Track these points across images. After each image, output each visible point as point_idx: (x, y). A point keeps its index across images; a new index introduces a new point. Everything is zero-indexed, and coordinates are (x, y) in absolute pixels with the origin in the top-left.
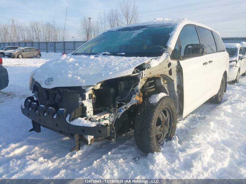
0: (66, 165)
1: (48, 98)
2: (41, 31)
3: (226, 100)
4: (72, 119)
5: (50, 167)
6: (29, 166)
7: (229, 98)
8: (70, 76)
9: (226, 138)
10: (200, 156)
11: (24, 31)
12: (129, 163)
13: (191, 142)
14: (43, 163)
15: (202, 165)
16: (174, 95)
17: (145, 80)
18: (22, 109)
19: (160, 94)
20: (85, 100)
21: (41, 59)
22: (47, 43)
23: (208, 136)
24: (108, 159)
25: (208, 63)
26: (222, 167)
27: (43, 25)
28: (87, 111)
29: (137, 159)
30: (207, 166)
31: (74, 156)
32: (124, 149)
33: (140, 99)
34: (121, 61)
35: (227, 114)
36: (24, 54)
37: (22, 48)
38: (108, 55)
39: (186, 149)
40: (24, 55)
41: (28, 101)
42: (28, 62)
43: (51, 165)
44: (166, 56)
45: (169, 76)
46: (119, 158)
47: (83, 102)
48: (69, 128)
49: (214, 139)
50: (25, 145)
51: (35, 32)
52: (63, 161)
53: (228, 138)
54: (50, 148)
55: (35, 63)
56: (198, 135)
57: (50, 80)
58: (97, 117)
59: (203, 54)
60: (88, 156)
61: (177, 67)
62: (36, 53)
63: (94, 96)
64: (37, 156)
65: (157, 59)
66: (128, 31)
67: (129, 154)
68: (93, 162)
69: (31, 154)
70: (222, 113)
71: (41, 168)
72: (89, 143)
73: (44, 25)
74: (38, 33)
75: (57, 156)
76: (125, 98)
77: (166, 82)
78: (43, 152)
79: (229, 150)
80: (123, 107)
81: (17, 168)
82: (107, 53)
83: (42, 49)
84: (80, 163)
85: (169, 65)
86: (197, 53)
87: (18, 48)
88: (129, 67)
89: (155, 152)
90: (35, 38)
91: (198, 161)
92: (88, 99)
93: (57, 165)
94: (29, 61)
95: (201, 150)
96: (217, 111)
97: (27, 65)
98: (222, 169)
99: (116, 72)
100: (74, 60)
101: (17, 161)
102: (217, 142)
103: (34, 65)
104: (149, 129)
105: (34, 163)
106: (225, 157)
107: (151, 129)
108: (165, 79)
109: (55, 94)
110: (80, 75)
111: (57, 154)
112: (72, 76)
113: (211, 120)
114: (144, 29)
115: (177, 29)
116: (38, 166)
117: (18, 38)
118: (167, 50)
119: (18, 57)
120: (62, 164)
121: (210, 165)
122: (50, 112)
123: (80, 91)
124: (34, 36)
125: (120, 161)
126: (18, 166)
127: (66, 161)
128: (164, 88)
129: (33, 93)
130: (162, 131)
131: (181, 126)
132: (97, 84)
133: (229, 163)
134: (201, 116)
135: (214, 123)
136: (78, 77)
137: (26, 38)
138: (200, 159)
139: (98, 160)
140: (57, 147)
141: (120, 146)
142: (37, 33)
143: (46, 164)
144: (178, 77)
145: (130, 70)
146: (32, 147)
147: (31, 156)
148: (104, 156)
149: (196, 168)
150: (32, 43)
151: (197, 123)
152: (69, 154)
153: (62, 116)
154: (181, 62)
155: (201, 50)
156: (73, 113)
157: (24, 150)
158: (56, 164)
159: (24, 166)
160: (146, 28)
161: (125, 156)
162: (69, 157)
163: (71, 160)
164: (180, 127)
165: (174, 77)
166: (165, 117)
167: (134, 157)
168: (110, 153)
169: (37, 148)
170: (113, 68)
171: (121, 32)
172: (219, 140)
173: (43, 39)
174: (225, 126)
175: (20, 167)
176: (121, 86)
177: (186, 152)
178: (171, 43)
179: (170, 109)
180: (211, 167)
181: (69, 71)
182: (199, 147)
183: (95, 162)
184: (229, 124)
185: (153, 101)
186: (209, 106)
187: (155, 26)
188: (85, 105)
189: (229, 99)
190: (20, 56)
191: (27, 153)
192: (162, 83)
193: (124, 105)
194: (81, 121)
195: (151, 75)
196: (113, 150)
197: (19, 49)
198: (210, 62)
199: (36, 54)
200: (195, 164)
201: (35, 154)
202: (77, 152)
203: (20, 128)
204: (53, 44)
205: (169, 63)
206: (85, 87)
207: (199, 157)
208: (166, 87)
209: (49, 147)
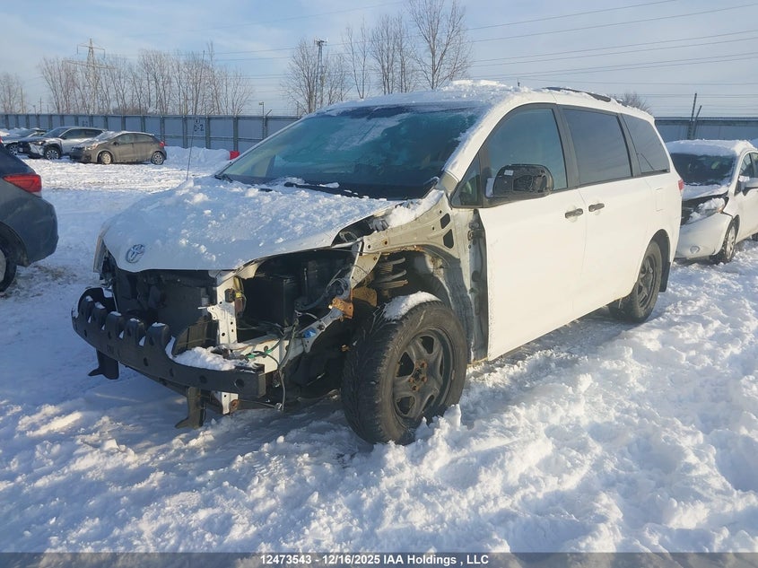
0: (168, 461)
1: (134, 295)
2: (174, 80)
3: (659, 315)
4: (180, 351)
5: (129, 464)
6: (79, 460)
7: (670, 308)
8: (183, 242)
9: (606, 420)
10: (502, 457)
11: (122, 80)
12: (320, 464)
13: (496, 422)
14: (112, 454)
15: (503, 481)
16: (464, 297)
17: (375, 259)
18: (74, 318)
19: (411, 296)
20: (216, 303)
21: (164, 169)
22: (185, 119)
23: (554, 410)
24: (272, 454)
25: (586, 210)
26: (556, 488)
27: (178, 62)
28: (221, 331)
29: (347, 457)
30: (517, 483)
31: (193, 443)
32: (322, 431)
33: (345, 308)
34: (315, 208)
35: (642, 355)
36: (116, 150)
37: (112, 134)
38: (297, 186)
39: (472, 438)
40: (117, 154)
41: (86, 300)
42: (126, 177)
43: (132, 459)
44: (436, 196)
45: (446, 249)
46: (301, 453)
47: (210, 309)
48: (171, 370)
49: (569, 420)
50: (78, 409)
51: (153, 82)
52: (163, 451)
53: (613, 419)
54: (139, 419)
55: (146, 180)
56: (528, 407)
57: (139, 249)
58: (245, 349)
59: (542, 191)
60: (230, 445)
61: (471, 226)
62: (152, 150)
63: (238, 295)
64: (103, 438)
65: (411, 205)
66: (364, 120)
67: (331, 444)
68: (235, 458)
69: (90, 433)
70: (628, 352)
71: (109, 467)
72: (226, 411)
73: (182, 63)
74: (163, 85)
75: (151, 441)
76: (316, 303)
77: (440, 263)
78: (120, 429)
79: (595, 448)
80: (315, 325)
81: (51, 463)
82: (295, 180)
83: (171, 137)
84: (204, 459)
85: (446, 220)
86: (527, 189)
87: (100, 132)
88: (329, 225)
89: (392, 443)
90: (154, 100)
91: (495, 469)
92: (224, 303)
93: (148, 460)
94: (128, 173)
95: (512, 444)
96: (617, 344)
97: (121, 186)
98: (556, 493)
99: (293, 237)
100: (207, 199)
101: (51, 447)
102: (577, 428)
103: (142, 187)
104: (373, 383)
105: (91, 452)
106: (575, 466)
107: (377, 383)
108: (437, 257)
109: (150, 286)
110: (207, 243)
111: (154, 435)
112: (189, 244)
113: (587, 370)
114: (405, 115)
115: (484, 121)
116: (101, 460)
117: (105, 99)
118: (440, 181)
119: (100, 161)
120: (161, 458)
121: (525, 480)
122: (131, 330)
123: (203, 282)
124: (153, 94)
125: (300, 459)
126: (54, 458)
127: (172, 452)
128: (437, 279)
129: (101, 279)
130: (417, 389)
131: (500, 381)
132: (246, 265)
133: (582, 480)
134: (569, 358)
135: (593, 377)
136: (203, 247)
137: (128, 100)
138: (502, 466)
139: (248, 455)
140: (158, 420)
141: (314, 424)
142: (161, 87)
143: (122, 456)
144: (476, 253)
145: (329, 233)
146: (93, 414)
147: (88, 436)
148: (266, 445)
149: (482, 487)
150: (143, 118)
151: (546, 376)
152: (183, 436)
153: (157, 341)
154: (482, 212)
155: (538, 181)
156: (183, 336)
157: (76, 421)
158: (146, 457)
159: (68, 457)
160: (407, 114)
161: (318, 448)
162: (180, 444)
163: (183, 451)
164: (494, 384)
165: (463, 252)
166: (425, 354)
167: (341, 453)
168: (281, 439)
169: (105, 419)
170: (288, 228)
171: (347, 120)
172: (585, 422)
173: (178, 103)
174: (619, 387)
175: (57, 461)
176: (309, 273)
177: (470, 447)
178: (456, 163)
179: (444, 334)
180: (526, 486)
181: (184, 231)
182: (509, 436)
183: (240, 458)
184: (632, 380)
185: (392, 314)
186: (608, 330)
187: (435, 109)
188: (215, 317)
189: (668, 312)
190: (107, 158)
191: (82, 429)
192: (430, 266)
193: (316, 320)
194: (200, 354)
195: (389, 247)
196: (293, 434)
197: (103, 137)
198: (596, 207)
199: (151, 153)
200: (483, 476)
201: (101, 433)
202: (201, 433)
203: (75, 366)
204: (203, 122)
205: (443, 215)
206: (215, 271)
207: (499, 461)
208: (441, 276)
209: (137, 417)
